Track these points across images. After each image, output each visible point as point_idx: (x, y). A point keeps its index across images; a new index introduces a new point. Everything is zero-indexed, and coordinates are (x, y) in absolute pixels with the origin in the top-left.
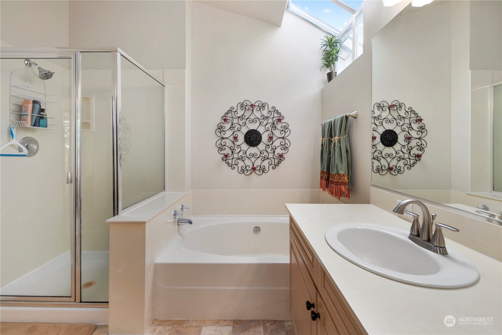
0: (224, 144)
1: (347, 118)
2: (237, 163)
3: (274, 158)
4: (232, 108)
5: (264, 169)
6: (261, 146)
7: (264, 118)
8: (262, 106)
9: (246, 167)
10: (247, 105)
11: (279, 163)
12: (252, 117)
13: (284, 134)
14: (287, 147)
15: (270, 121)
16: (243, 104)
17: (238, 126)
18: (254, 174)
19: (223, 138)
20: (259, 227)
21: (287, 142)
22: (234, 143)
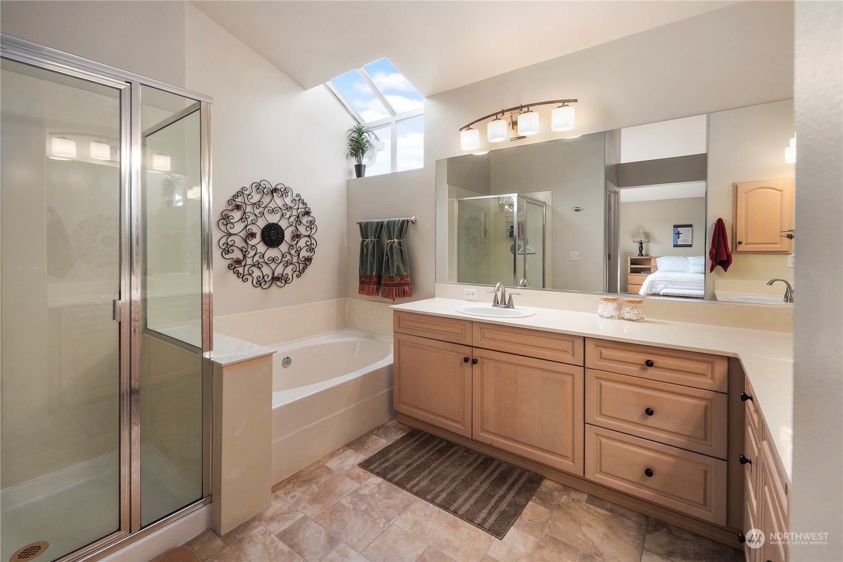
0: (231, 243)
1: (408, 221)
2: (251, 272)
3: (299, 263)
4: (243, 189)
5: (287, 278)
6: (284, 247)
7: (287, 209)
8: (285, 192)
9: (263, 277)
10: (265, 188)
11: (304, 269)
12: (272, 205)
13: (310, 231)
14: (313, 248)
15: (295, 213)
16: (260, 185)
17: (252, 217)
18: (274, 286)
19: (230, 235)
20: (288, 358)
21: (313, 242)
22: (247, 242)
